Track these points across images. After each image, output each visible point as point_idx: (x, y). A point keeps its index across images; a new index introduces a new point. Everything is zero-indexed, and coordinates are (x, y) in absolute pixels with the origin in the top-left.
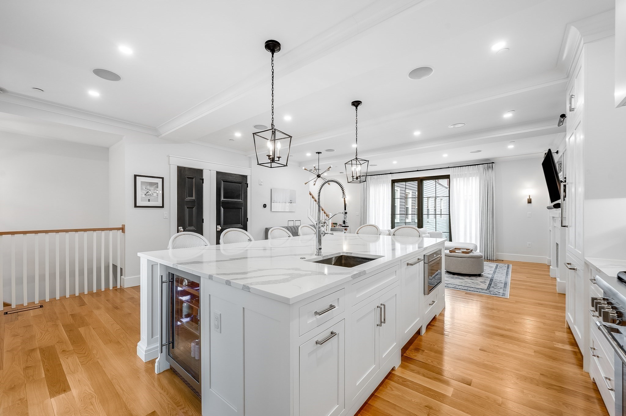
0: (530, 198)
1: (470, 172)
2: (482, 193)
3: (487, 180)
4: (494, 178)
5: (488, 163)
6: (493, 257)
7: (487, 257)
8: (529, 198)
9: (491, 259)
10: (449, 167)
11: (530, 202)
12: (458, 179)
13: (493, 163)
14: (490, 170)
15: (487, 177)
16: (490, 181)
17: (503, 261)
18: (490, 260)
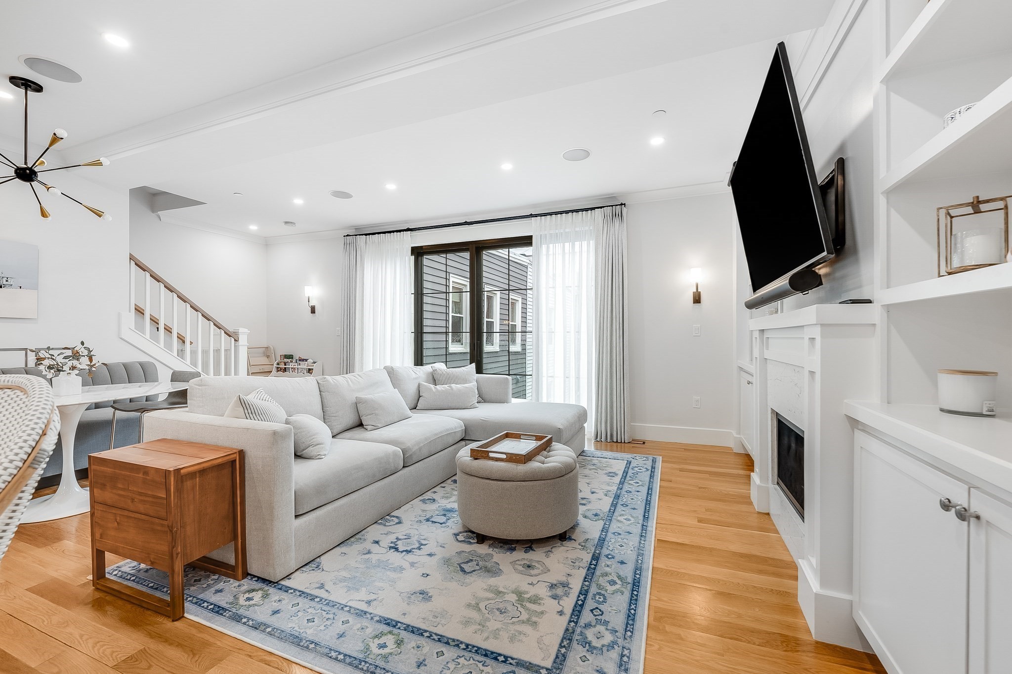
0: (699, 291)
1: (577, 229)
2: (600, 278)
3: (611, 246)
4: (625, 242)
5: (612, 206)
6: (623, 436)
7: (612, 436)
8: (695, 291)
9: (619, 441)
10: (531, 216)
11: (697, 300)
12: (551, 246)
13: (622, 204)
14: (617, 222)
15: (611, 238)
16: (617, 247)
17: (644, 443)
18: (617, 442)
